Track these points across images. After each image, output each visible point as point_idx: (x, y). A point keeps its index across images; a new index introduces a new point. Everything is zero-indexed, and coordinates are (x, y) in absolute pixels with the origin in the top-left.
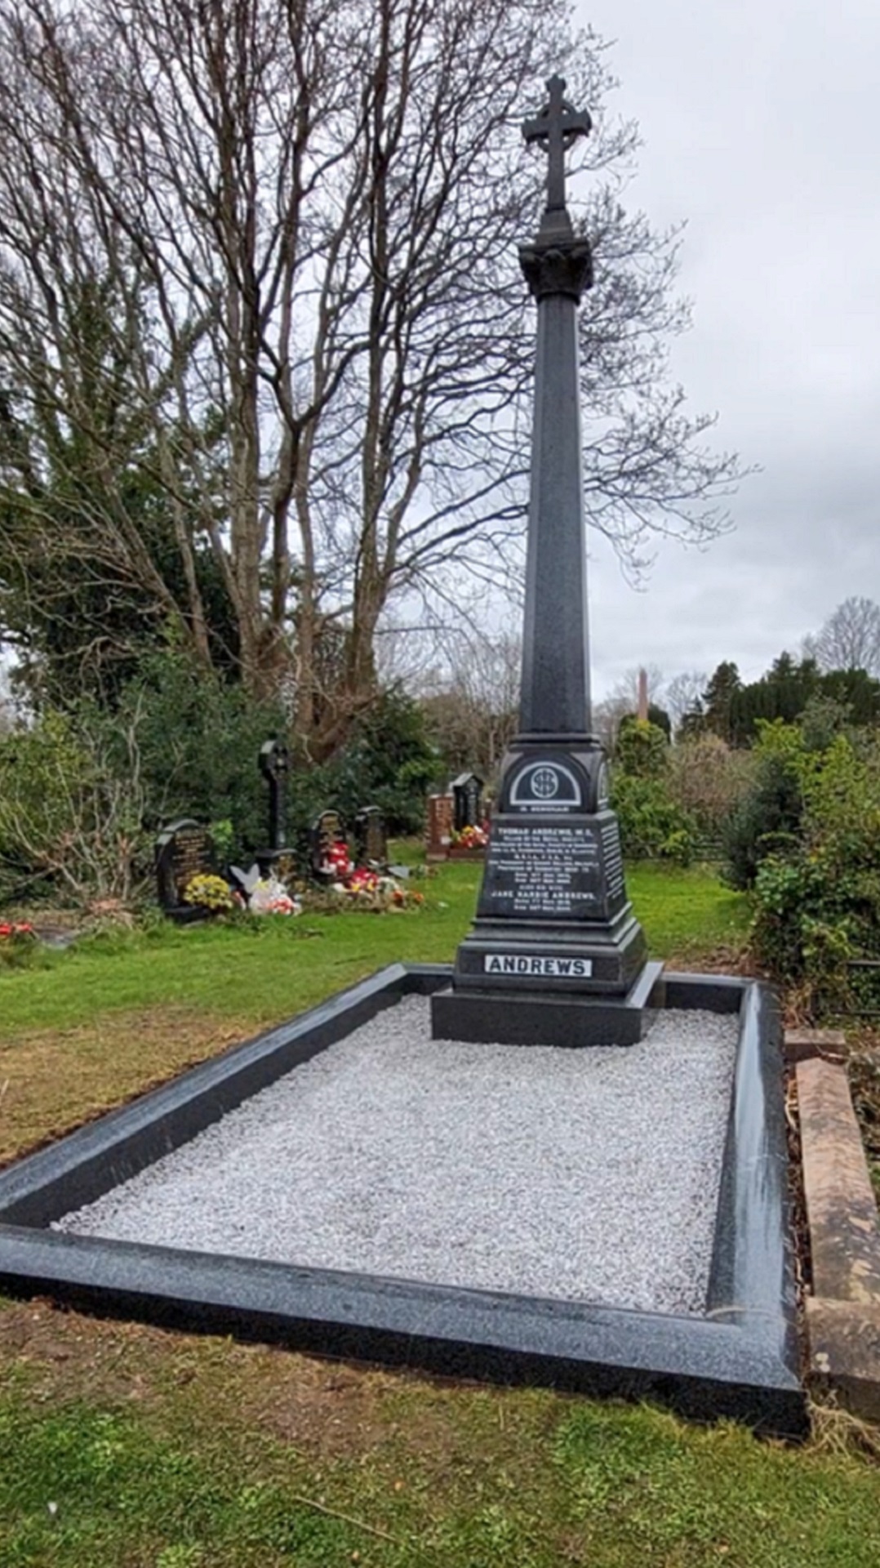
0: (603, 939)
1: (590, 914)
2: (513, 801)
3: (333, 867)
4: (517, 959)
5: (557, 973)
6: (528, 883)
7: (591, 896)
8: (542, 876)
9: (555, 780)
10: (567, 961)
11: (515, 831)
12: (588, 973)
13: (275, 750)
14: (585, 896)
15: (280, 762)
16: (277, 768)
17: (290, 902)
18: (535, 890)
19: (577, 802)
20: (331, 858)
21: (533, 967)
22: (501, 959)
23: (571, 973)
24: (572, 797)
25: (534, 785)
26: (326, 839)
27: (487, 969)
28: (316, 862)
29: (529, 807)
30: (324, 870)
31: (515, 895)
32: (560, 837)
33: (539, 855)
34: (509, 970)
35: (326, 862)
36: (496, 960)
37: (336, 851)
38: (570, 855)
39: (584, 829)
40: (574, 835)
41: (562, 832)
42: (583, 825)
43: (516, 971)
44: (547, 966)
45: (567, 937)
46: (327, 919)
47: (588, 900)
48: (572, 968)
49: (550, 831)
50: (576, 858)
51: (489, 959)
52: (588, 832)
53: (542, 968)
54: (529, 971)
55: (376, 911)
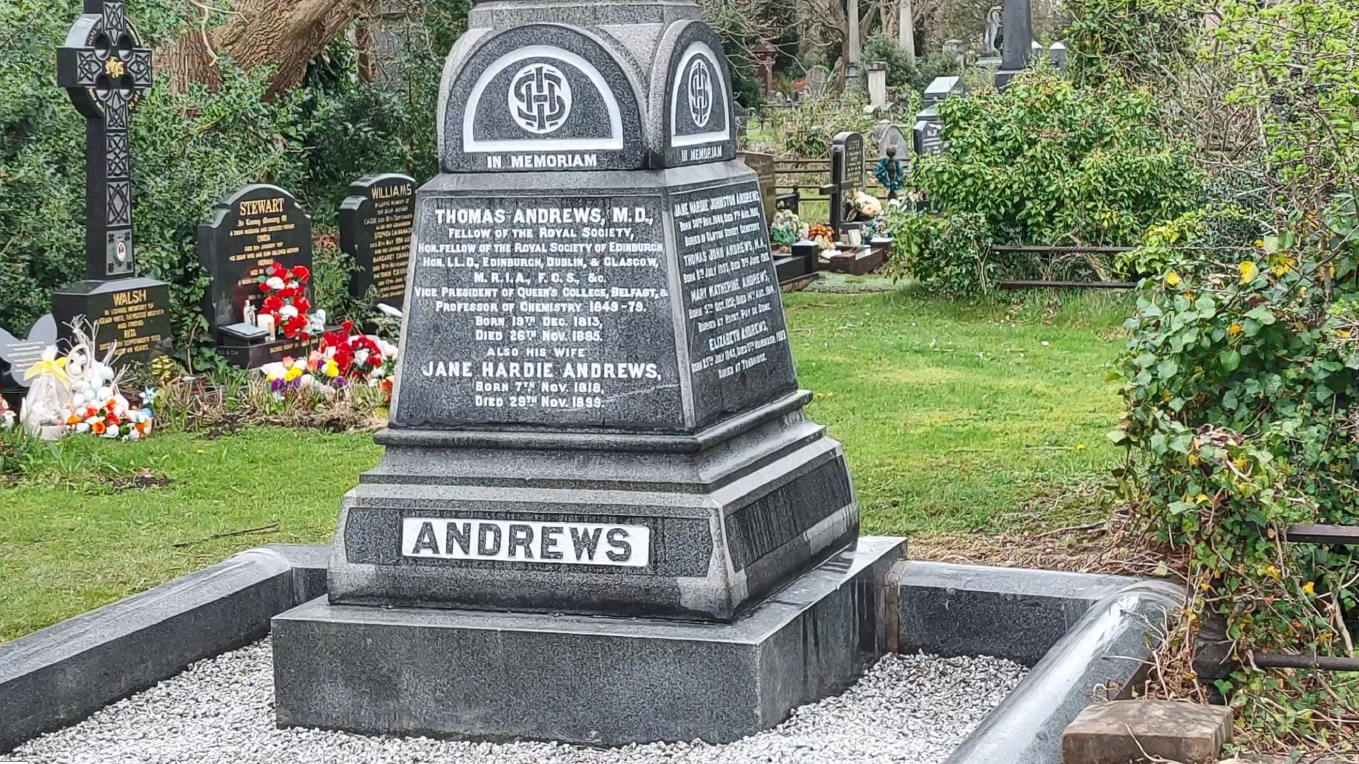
0: (677, 473)
1: (647, 413)
2: (471, 146)
3: (266, 321)
4: (475, 524)
5: (569, 557)
6: (506, 342)
7: (651, 370)
8: (538, 326)
9: (564, 92)
10: (591, 528)
11: (474, 216)
12: (640, 557)
13: (100, 40)
14: (636, 371)
15: (115, 68)
16: (104, 81)
17: (121, 407)
18: (521, 359)
19: (615, 143)
20: (266, 301)
21: (514, 542)
22: (440, 526)
23: (601, 558)
24: (607, 133)
25: (514, 104)
26: (250, 252)
27: (407, 550)
28: (224, 309)
29: (506, 156)
30: (244, 329)
31: (476, 369)
32: (577, 227)
33: (530, 273)
34: (458, 553)
35: (248, 310)
36: (427, 528)
37: (276, 283)
38: (601, 270)
39: (632, 205)
40: (610, 224)
41: (581, 215)
42: (631, 199)
43: (474, 554)
44: (547, 542)
45: (596, 471)
46: (203, 447)
47: (644, 382)
48: (603, 546)
49: (554, 214)
50: (613, 277)
51: (412, 528)
52: (641, 215)
53: (536, 547)
54: (503, 555)
55: (335, 425)
